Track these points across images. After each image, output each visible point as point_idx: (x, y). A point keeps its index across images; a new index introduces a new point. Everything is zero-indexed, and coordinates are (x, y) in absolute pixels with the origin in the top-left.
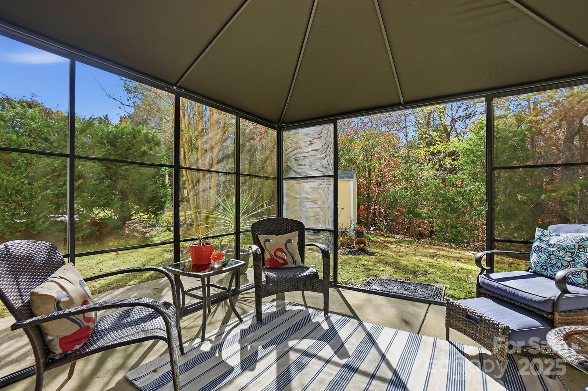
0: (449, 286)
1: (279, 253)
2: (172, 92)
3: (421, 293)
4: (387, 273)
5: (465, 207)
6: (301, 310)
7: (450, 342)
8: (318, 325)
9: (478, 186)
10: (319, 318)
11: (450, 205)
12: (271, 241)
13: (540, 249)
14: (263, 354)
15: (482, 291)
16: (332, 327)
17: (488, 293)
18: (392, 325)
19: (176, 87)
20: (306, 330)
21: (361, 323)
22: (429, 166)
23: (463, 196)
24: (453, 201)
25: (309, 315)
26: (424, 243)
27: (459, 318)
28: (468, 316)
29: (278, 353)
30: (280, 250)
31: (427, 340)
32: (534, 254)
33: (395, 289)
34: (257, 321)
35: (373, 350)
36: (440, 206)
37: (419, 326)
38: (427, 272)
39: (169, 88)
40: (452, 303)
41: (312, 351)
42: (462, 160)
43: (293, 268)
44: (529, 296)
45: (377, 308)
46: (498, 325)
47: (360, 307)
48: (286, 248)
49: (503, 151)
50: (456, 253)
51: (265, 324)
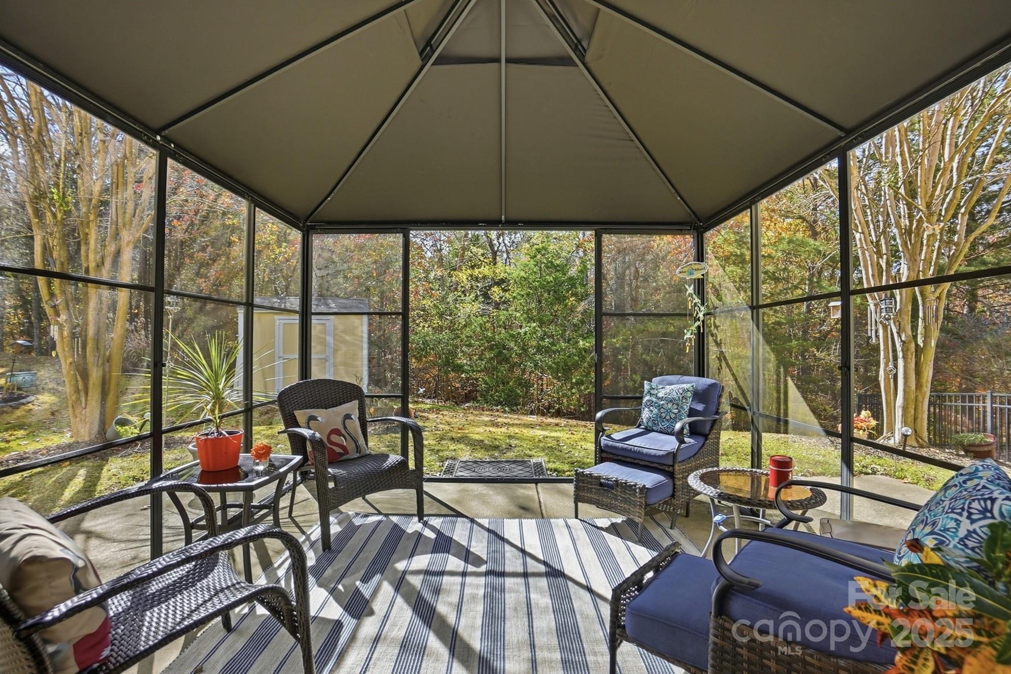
0: (546, 459)
1: (335, 438)
2: (154, 145)
3: (518, 471)
4: (465, 454)
5: (520, 355)
6: (380, 522)
7: (581, 520)
8: (420, 535)
9: (534, 328)
10: (413, 526)
11: (500, 353)
12: (319, 419)
13: (650, 404)
14: (371, 590)
15: (604, 455)
16: (439, 533)
17: (611, 456)
18: (512, 516)
19: (161, 136)
20: (405, 545)
21: (472, 521)
22: (471, 297)
23: (516, 341)
24: (504, 347)
25: (396, 525)
26: (469, 408)
27: (592, 488)
28: (601, 485)
29: (391, 583)
30: (336, 432)
31: (558, 524)
32: (646, 409)
33: (488, 472)
34: (324, 550)
35: (508, 548)
36: (488, 355)
37: (539, 510)
38: (510, 446)
39: (149, 138)
40: (583, 472)
41: (435, 568)
42: (515, 291)
43: (356, 458)
44: (653, 452)
45: (481, 497)
46: (635, 486)
47: (458, 502)
48: (345, 428)
49: (562, 283)
50: (513, 418)
51: (340, 552)
